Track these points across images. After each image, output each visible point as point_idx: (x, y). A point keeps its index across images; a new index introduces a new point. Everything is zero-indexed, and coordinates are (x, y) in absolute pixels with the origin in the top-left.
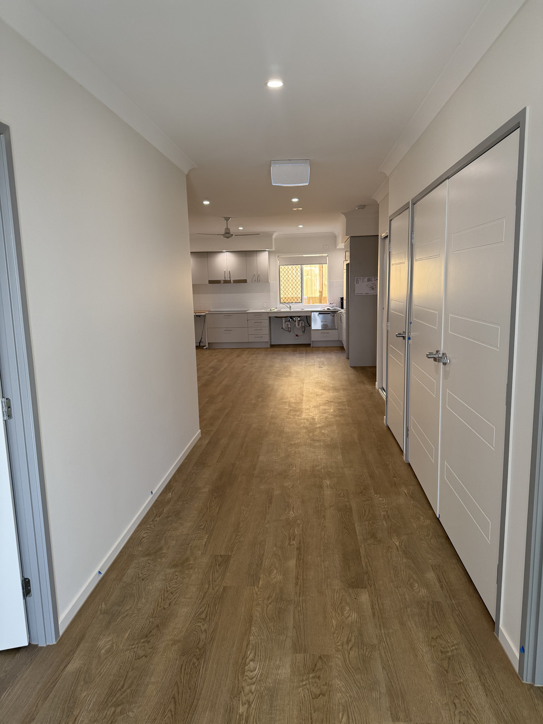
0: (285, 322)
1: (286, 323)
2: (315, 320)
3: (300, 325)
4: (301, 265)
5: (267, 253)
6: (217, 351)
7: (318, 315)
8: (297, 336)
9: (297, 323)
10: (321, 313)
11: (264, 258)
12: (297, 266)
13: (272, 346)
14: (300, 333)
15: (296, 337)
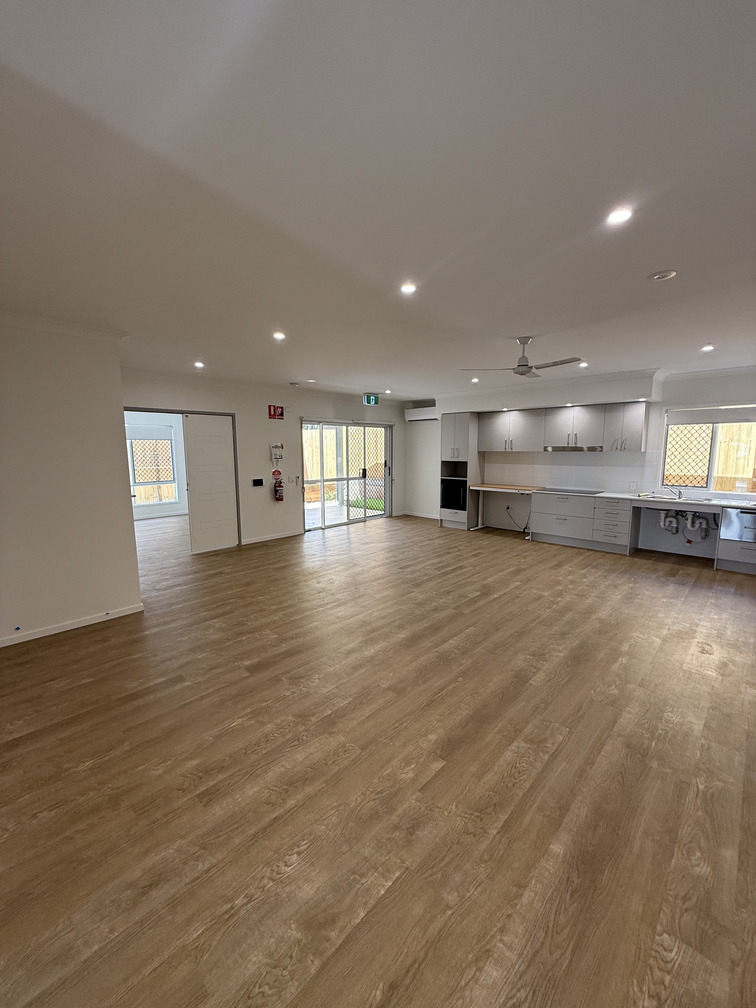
0: (666, 518)
1: (668, 520)
2: (730, 522)
3: (697, 525)
4: (713, 423)
5: (644, 405)
6: (541, 545)
7: (737, 514)
8: (689, 542)
9: (689, 522)
10: (744, 511)
11: (637, 413)
12: (704, 427)
13: (637, 552)
14: (697, 538)
15: (688, 545)
